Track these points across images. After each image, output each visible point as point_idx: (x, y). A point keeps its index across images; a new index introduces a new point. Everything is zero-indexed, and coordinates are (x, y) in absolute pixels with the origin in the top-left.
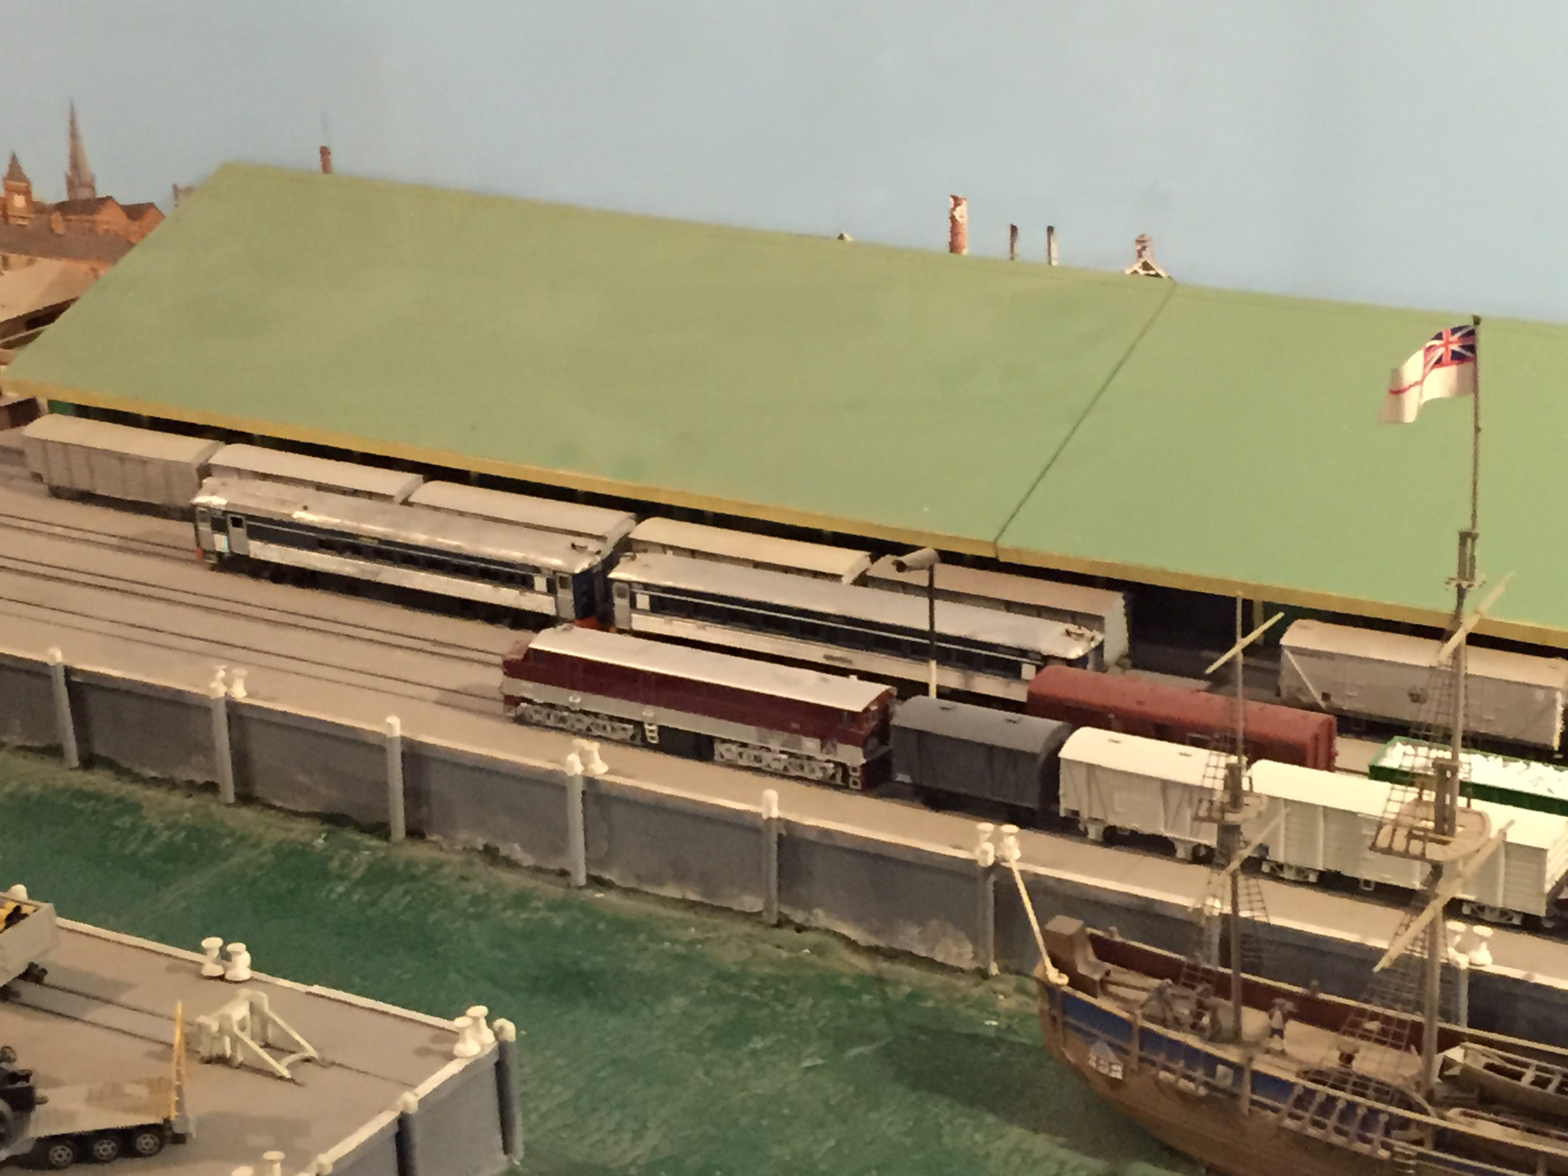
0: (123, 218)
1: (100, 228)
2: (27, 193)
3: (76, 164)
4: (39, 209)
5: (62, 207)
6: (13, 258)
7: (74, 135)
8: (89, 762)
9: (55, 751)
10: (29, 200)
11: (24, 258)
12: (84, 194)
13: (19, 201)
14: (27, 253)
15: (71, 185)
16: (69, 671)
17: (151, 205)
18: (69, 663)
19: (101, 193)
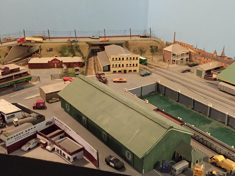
0: (227, 59)
1: (224, 60)
2: (216, 54)
3: (223, 52)
4: (217, 56)
5: (220, 56)
6: (213, 60)
7: (224, 49)
8: (228, 125)
9: (224, 123)
10: (216, 55)
11: (214, 61)
12: (223, 55)
13: (215, 55)
14: (214, 60)
15: (222, 54)
16: (228, 115)
17: (231, 58)
18: (228, 114)
19: (225, 56)
